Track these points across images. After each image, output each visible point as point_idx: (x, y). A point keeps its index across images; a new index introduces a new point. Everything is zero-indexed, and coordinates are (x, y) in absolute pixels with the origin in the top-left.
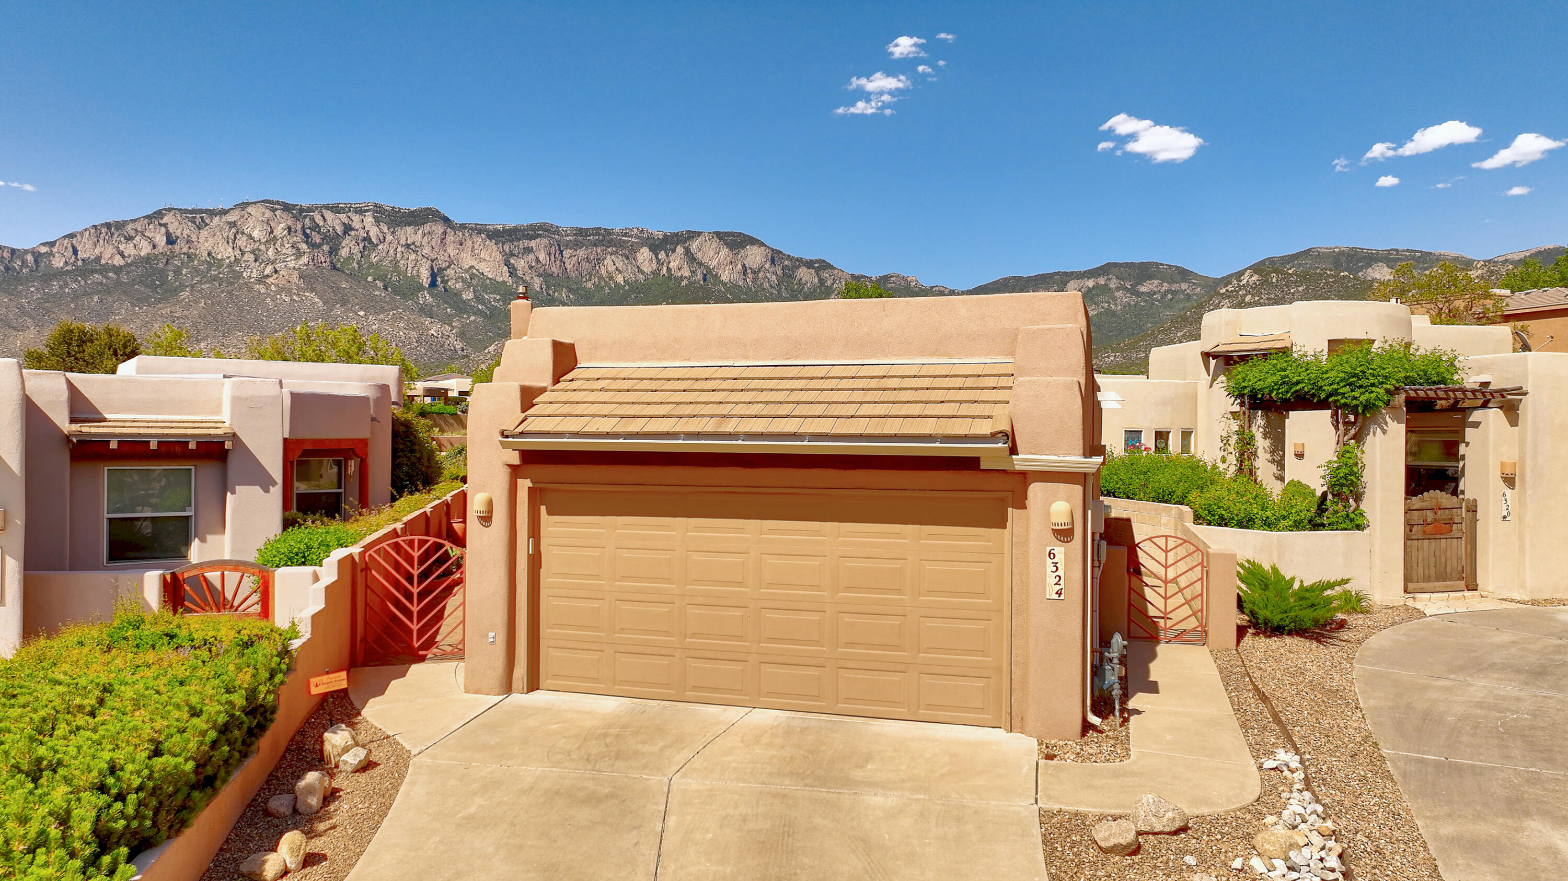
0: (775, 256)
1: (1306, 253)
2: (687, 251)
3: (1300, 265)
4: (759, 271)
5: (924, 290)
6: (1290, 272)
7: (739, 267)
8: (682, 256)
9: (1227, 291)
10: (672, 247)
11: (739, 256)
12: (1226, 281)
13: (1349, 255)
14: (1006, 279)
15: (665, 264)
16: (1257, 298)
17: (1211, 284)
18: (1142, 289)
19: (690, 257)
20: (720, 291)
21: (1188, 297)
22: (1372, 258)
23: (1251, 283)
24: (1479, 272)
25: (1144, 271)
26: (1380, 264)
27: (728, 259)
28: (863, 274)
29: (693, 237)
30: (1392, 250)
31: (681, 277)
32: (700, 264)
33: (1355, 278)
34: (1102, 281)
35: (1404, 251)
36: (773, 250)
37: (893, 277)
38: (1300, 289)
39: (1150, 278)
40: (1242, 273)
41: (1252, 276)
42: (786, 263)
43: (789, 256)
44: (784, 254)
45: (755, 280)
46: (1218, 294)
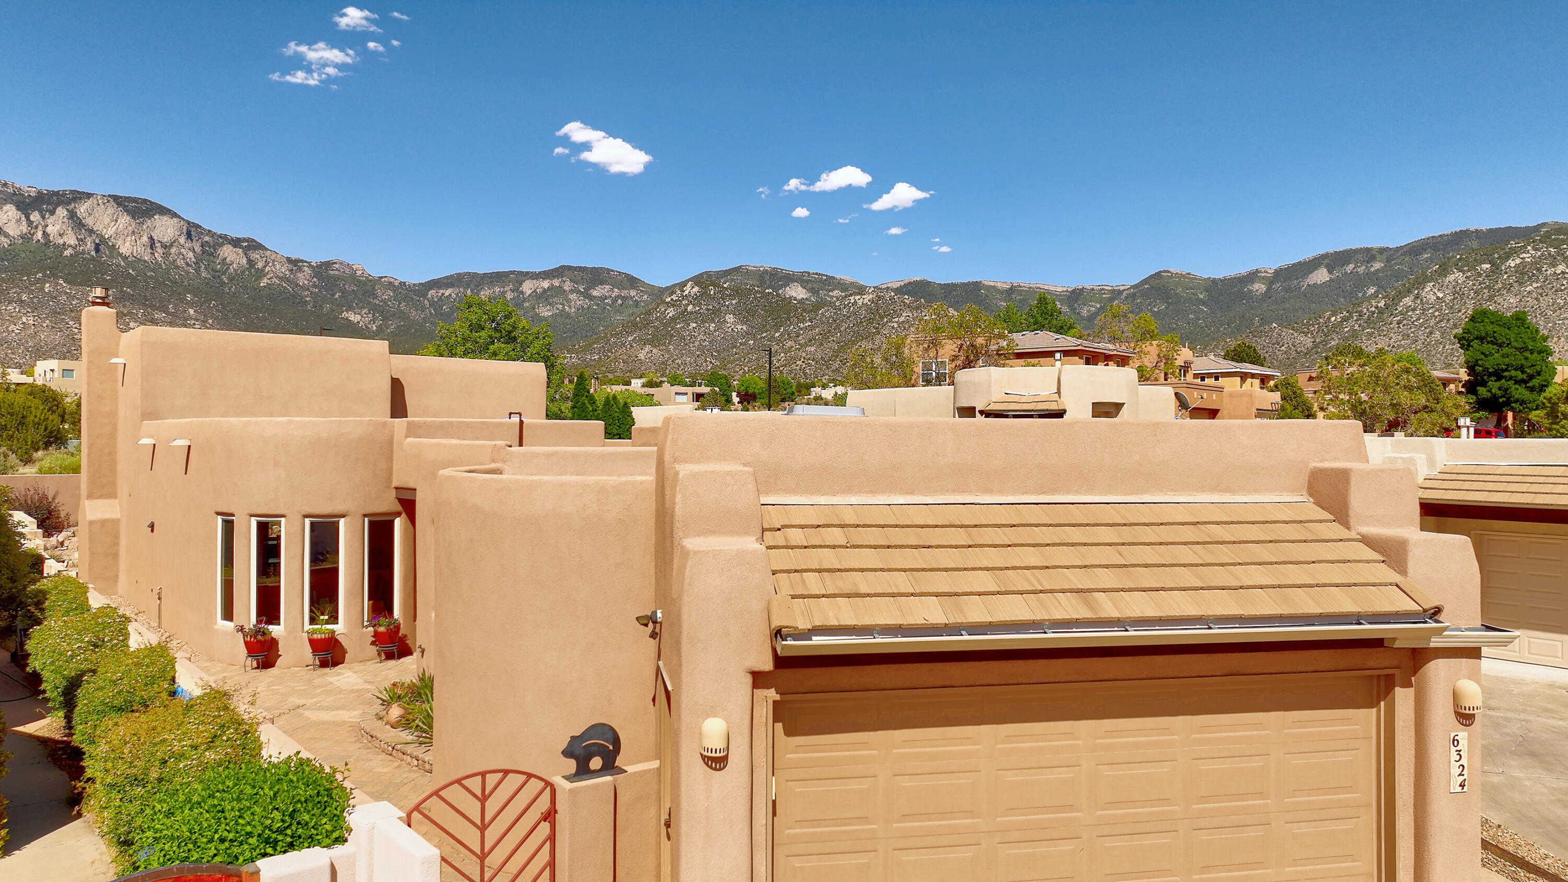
0: (192, 231)
1: (737, 270)
2: (72, 215)
3: (732, 280)
4: (171, 245)
5: (371, 281)
6: (725, 286)
7: (145, 239)
8: (65, 220)
9: (672, 300)
10: (50, 207)
11: (145, 227)
12: (671, 290)
13: (771, 275)
14: (460, 274)
15: (40, 228)
16: (698, 308)
17: (656, 292)
18: (595, 293)
19: (76, 222)
20: (118, 265)
21: (637, 304)
22: (790, 279)
23: (692, 294)
24: (871, 296)
25: (596, 276)
26: (796, 284)
27: (130, 228)
28: (301, 258)
29: (81, 199)
30: (804, 272)
31: (64, 244)
32: (91, 232)
33: (778, 295)
34: (556, 283)
35: (813, 274)
36: (189, 223)
37: (335, 263)
38: (734, 302)
39: (602, 283)
40: (683, 284)
41: (693, 287)
42: (207, 239)
43: (209, 231)
44: (204, 229)
45: (166, 255)
46: (664, 302)
